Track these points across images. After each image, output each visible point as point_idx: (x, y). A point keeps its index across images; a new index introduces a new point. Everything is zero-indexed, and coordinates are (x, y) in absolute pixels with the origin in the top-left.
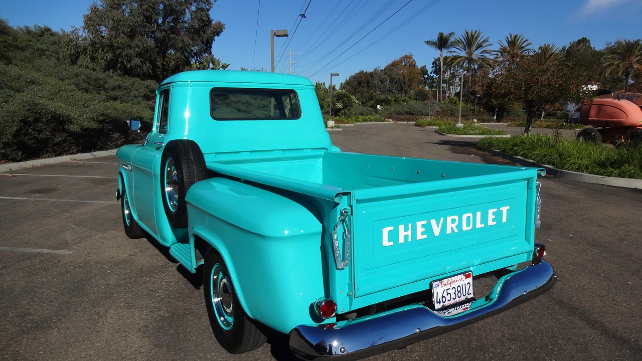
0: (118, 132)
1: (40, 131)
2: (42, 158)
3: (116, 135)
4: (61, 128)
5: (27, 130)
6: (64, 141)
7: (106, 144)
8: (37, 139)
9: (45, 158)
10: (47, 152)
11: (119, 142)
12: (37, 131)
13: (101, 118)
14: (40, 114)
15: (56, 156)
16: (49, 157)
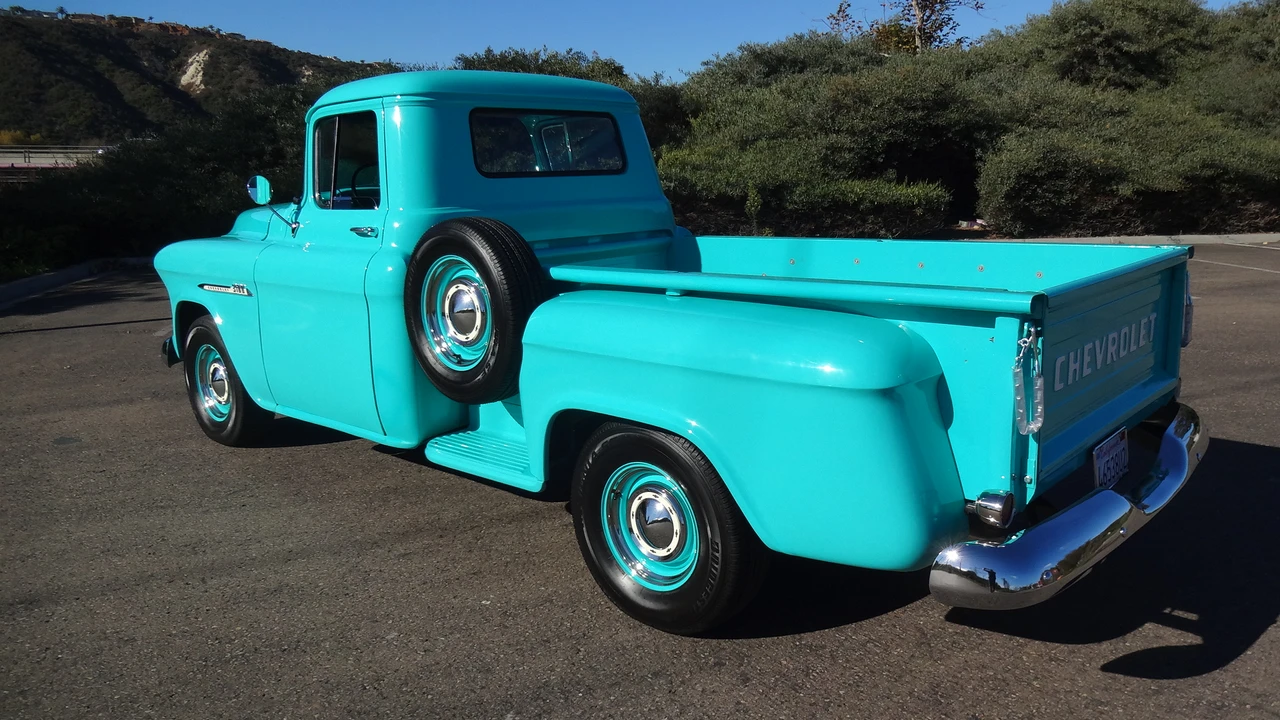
0: (1258, 201)
1: (1059, 194)
2: (1064, 236)
3: (1255, 207)
4: (1108, 189)
5: (1035, 190)
6: (1115, 211)
7: (1224, 221)
8: (1054, 203)
9: (1069, 237)
10: (1076, 227)
11: (1261, 223)
12: (1055, 193)
13: (1209, 172)
14: (1065, 165)
15: (1094, 235)
16: (1077, 236)
